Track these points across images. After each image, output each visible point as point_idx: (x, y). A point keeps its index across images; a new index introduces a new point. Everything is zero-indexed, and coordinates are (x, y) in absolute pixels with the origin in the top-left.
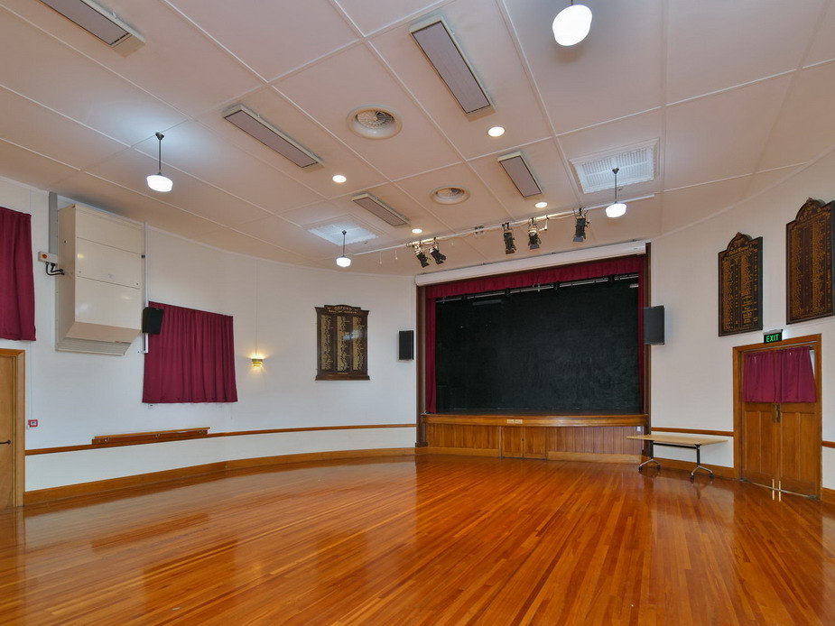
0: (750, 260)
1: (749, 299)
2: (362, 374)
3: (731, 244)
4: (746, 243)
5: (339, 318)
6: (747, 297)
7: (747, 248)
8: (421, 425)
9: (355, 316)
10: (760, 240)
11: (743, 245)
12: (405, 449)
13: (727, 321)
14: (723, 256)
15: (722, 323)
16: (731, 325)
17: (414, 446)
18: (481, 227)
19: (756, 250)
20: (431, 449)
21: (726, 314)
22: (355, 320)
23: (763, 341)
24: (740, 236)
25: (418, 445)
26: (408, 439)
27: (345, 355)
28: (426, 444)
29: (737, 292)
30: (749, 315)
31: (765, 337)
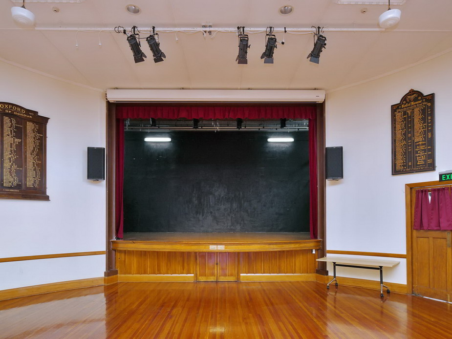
0: (423, 111)
1: (423, 144)
2: (38, 193)
3: (404, 99)
4: (420, 98)
5: (6, 119)
6: (421, 143)
7: (420, 102)
8: (111, 252)
9: (30, 120)
10: (432, 96)
11: (416, 100)
12: (93, 280)
13: (399, 162)
14: (395, 109)
15: (395, 164)
16: (403, 166)
17: (103, 275)
18: (210, 26)
19: (429, 104)
20: (121, 277)
21: (399, 157)
22: (30, 126)
23: (438, 180)
24: (412, 92)
25: (107, 274)
26: (97, 269)
27: (14, 167)
28: (116, 273)
29: (410, 138)
30: (423, 158)
31: (441, 176)
